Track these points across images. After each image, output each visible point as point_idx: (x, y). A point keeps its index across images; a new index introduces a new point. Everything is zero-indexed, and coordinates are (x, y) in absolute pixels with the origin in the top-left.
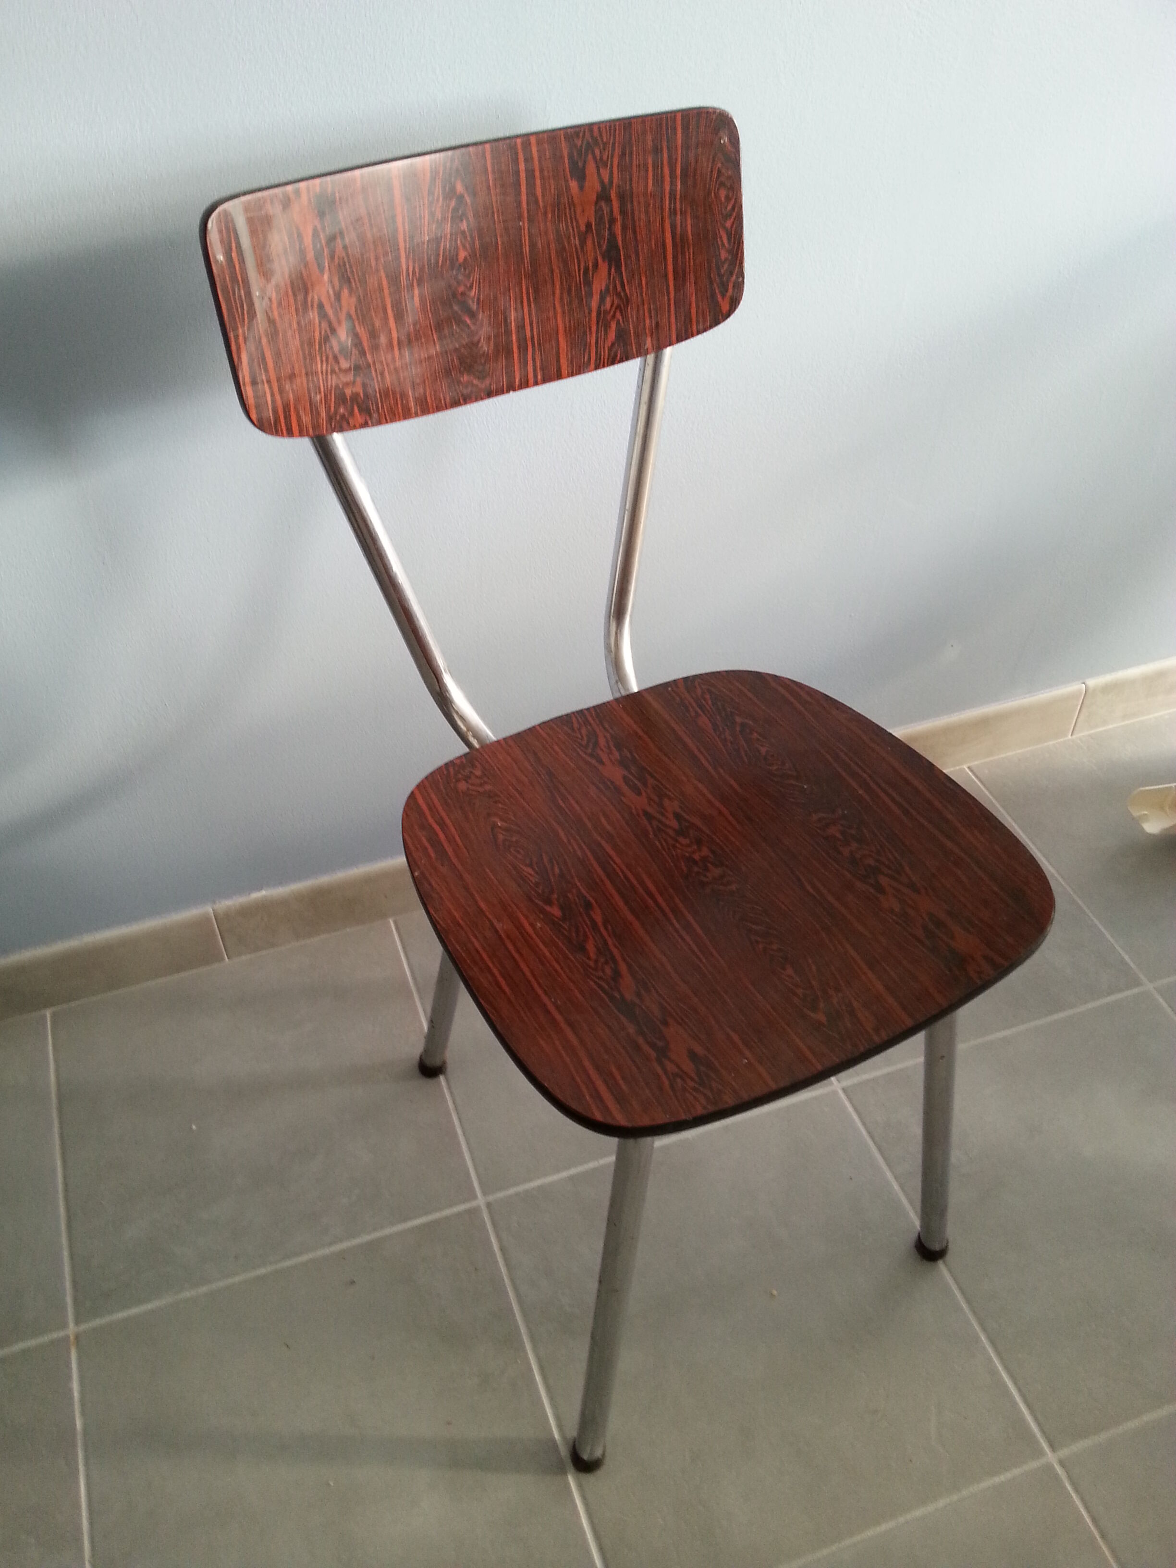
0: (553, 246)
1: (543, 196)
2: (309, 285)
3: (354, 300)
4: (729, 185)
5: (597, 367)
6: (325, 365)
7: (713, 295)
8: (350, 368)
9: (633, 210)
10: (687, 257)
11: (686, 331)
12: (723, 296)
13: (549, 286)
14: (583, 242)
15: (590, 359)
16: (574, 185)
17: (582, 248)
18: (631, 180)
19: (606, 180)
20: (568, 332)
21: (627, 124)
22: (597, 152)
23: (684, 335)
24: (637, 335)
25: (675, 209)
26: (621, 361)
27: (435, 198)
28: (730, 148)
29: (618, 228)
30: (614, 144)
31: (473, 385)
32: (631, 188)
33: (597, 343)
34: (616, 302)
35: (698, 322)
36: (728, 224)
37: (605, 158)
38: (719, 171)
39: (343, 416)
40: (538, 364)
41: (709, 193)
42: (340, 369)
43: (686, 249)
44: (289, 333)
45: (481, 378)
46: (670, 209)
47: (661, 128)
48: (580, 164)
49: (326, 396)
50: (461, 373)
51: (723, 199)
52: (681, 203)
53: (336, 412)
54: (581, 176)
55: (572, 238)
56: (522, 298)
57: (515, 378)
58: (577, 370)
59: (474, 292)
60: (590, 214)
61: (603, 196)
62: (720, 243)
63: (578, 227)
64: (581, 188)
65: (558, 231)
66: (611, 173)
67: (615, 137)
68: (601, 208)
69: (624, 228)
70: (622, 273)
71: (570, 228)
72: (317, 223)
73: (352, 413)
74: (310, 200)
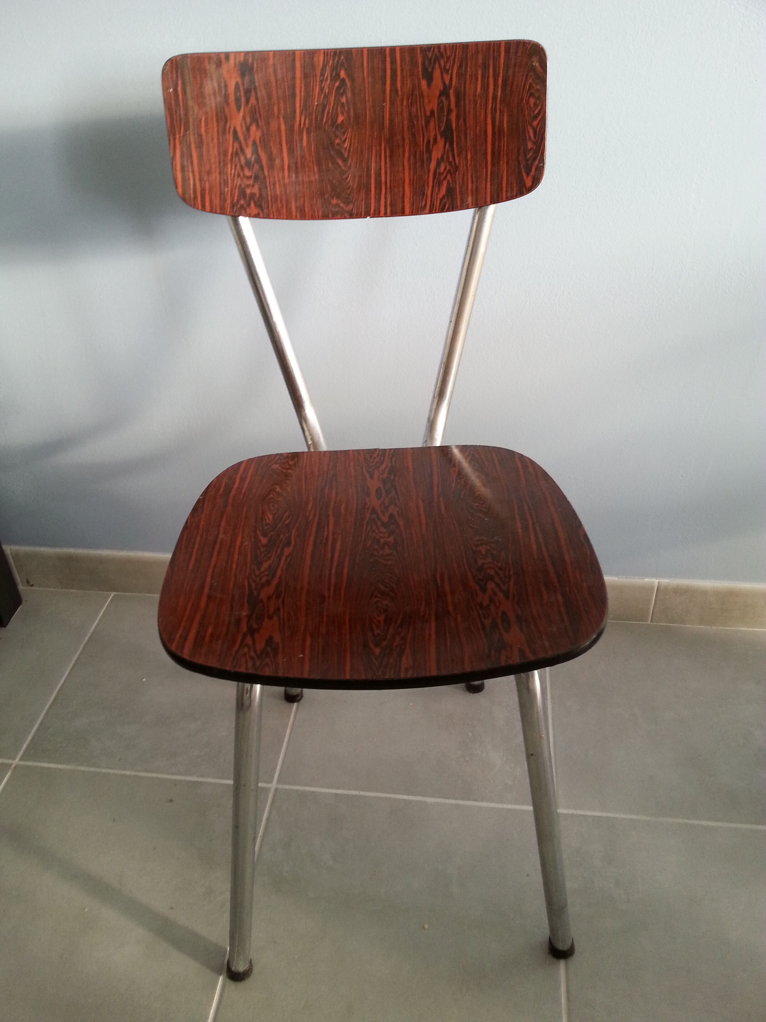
0: (406, 122)
1: (402, 87)
2: (229, 119)
3: (259, 134)
4: (537, 96)
5: (431, 212)
6: (233, 171)
7: (520, 173)
8: (251, 176)
9: (465, 106)
10: (502, 144)
11: (498, 196)
12: (528, 175)
13: (401, 150)
14: (427, 123)
15: (425, 205)
16: (424, 83)
17: (427, 126)
18: (465, 84)
19: (447, 82)
20: (412, 183)
21: (465, 46)
22: (442, 64)
23: (496, 199)
24: (462, 194)
25: (496, 108)
26: (448, 210)
27: (325, 78)
28: (539, 69)
29: (453, 116)
30: (455, 57)
31: (340, 207)
32: (465, 89)
33: (432, 194)
34: (448, 168)
35: (507, 191)
36: (535, 123)
37: (447, 67)
38: (531, 85)
39: (242, 206)
40: (388, 202)
41: (522, 100)
42: (244, 175)
43: (502, 139)
44: (211, 145)
45: (347, 204)
46: (492, 107)
47: (489, 51)
48: (430, 70)
49: (232, 190)
50: (332, 197)
51: (532, 106)
52: (501, 104)
53: (238, 201)
54: (429, 78)
55: (420, 119)
56: (381, 154)
57: (370, 208)
58: (417, 211)
59: (346, 145)
60: (434, 105)
61: (445, 92)
62: (527, 136)
63: (425, 111)
64: (429, 85)
65: (410, 113)
66: (451, 78)
67: (455, 55)
68: (442, 101)
69: (458, 117)
70: (453, 147)
71: (419, 111)
72: (239, 80)
73: (249, 205)
74: (235, 64)
